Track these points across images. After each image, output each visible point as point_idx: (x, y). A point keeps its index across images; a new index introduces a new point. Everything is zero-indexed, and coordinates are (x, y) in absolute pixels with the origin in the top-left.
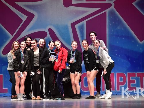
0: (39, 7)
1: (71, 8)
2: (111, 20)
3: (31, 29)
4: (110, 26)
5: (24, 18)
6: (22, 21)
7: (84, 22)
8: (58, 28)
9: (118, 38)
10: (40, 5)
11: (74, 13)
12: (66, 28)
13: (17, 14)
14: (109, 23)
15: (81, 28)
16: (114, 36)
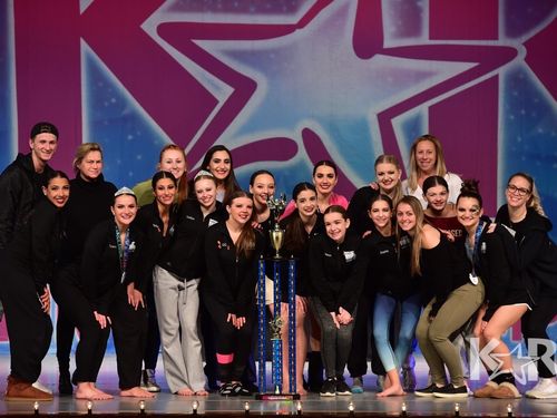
0: (272, 56)
1: (379, 59)
2: (514, 105)
3: (245, 130)
4: (508, 123)
5: (222, 92)
6: (215, 102)
7: (423, 109)
8: (333, 128)
9: (538, 163)
10: (276, 51)
11: (390, 79)
12: (362, 127)
13: (199, 79)
14: (507, 113)
15: (412, 127)
16: (524, 159)
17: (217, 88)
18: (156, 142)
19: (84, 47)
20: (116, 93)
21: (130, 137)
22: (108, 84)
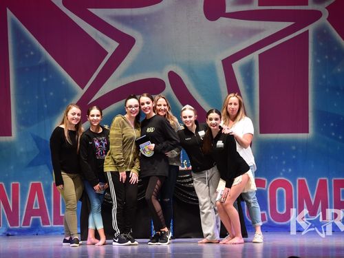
0: (146, 19)
1: (223, 21)
2: (319, 52)
3: (127, 73)
4: (316, 65)
5: (111, 46)
6: (106, 53)
7: (255, 56)
8: (190, 71)
9: (338, 94)
10: (149, 16)
11: (231, 35)
12: (211, 69)
13: (94, 37)
14: (315, 58)
15: (247, 70)
16: (327, 90)
17: (107, 43)
18: (63, 83)
19: (10, 14)
20: (33, 48)
21: (45, 80)
22: (28, 42)
